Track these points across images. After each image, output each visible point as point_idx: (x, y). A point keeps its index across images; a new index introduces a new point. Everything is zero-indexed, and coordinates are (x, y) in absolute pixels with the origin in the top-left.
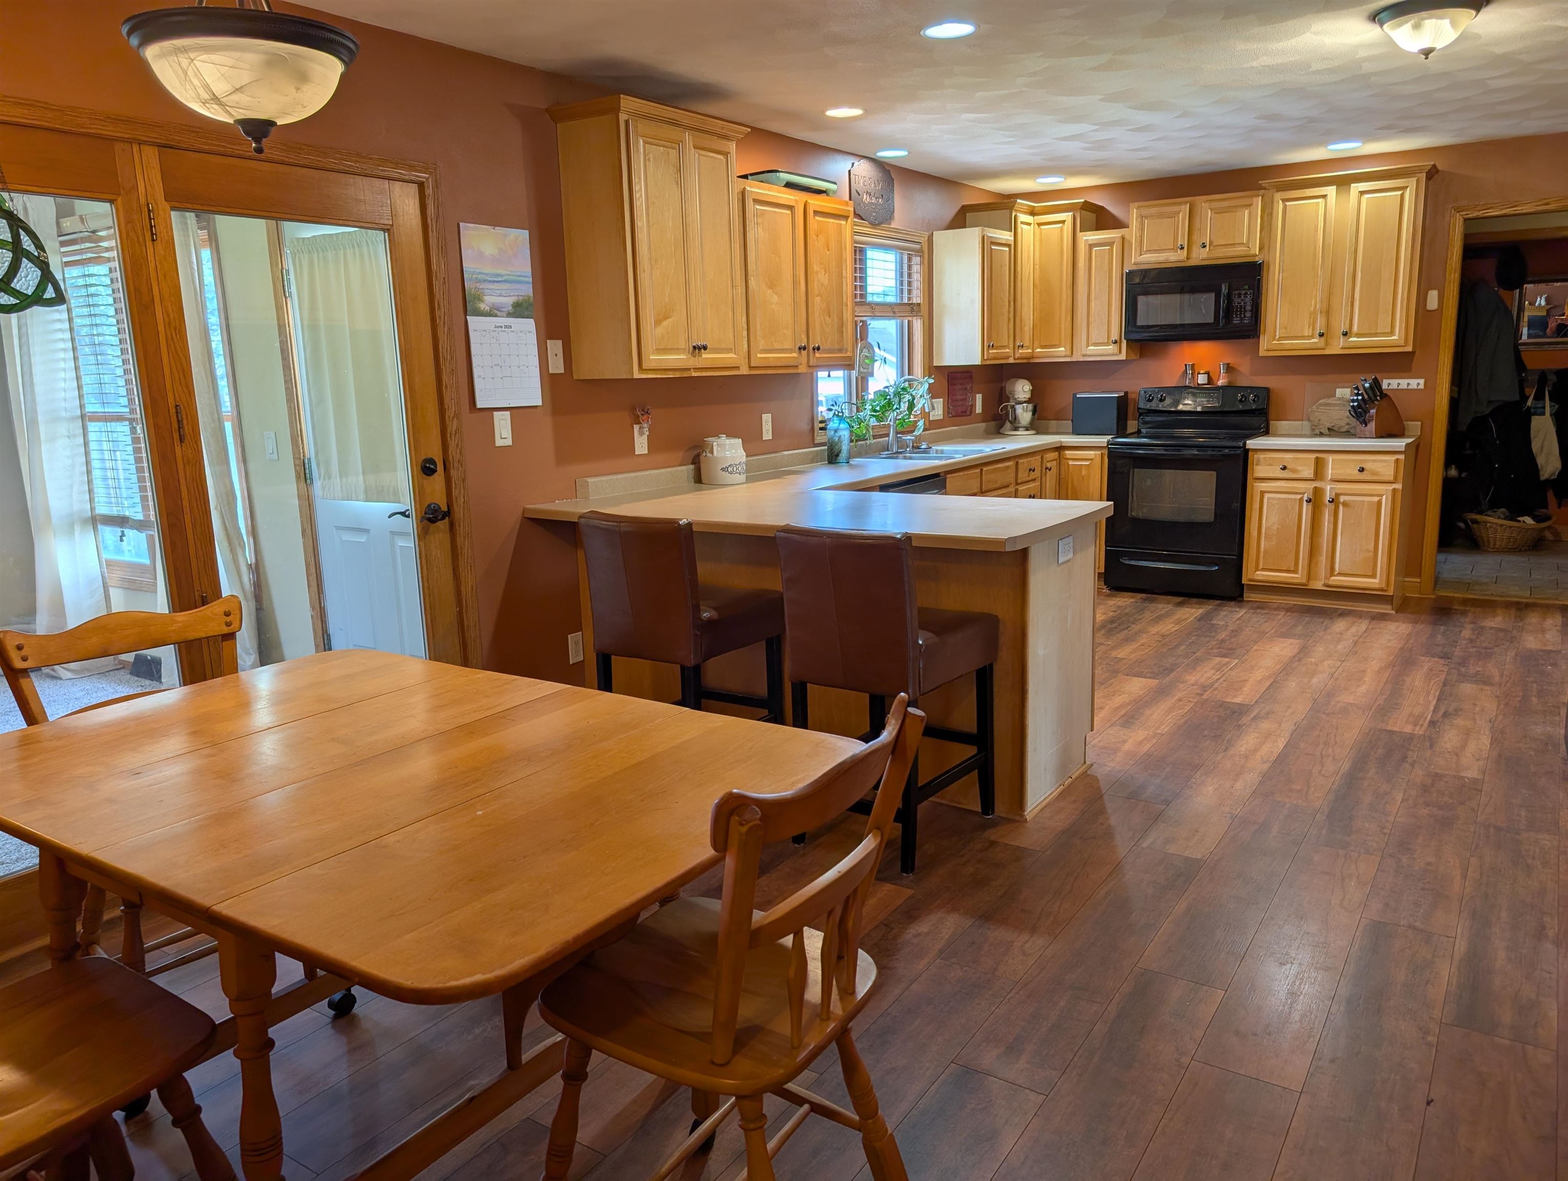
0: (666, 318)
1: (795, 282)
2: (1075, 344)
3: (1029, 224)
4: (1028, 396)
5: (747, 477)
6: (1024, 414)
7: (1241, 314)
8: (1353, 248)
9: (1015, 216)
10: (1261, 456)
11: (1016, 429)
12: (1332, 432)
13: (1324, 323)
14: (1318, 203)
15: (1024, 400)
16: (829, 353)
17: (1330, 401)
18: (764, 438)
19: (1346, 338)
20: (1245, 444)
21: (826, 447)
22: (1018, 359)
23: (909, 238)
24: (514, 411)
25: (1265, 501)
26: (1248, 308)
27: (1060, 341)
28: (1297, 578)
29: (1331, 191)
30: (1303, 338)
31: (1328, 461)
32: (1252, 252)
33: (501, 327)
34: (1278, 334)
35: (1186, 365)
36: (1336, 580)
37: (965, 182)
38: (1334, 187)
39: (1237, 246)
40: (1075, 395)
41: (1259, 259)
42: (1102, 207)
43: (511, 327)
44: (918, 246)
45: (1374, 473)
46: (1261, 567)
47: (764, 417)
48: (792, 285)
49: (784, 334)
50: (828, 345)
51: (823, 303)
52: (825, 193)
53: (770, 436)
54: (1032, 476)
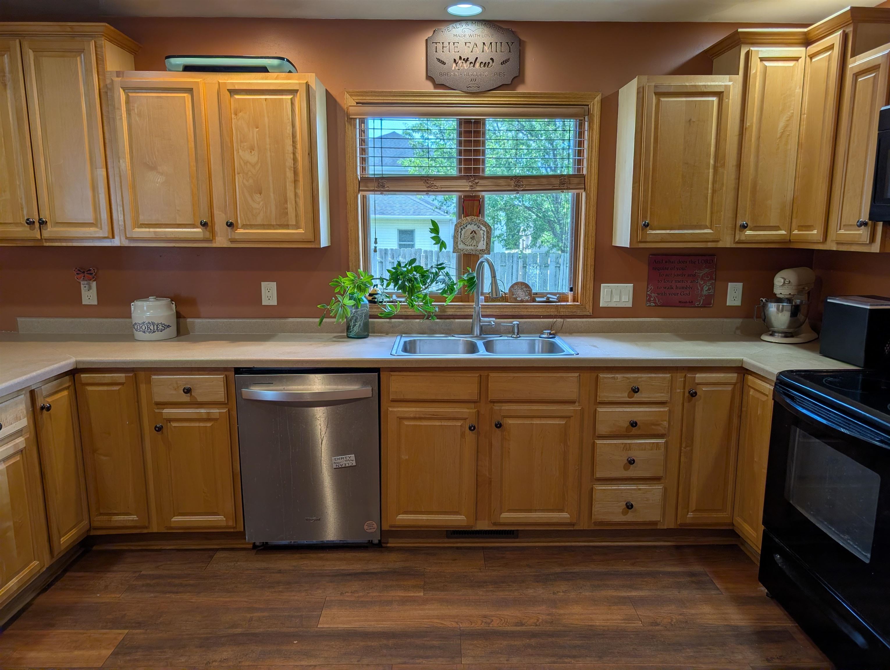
2: (830, 225)
3: (792, 59)
6: (779, 316)
9: (748, 53)
11: (771, 333)
15: (783, 296)
16: (263, 229)
18: (264, 304)
27: (814, 221)
47: (264, 285)
48: (193, 163)
49: (178, 210)
50: (259, 221)
51: (247, 181)
52: (263, 69)
53: (274, 302)
54: (637, 397)
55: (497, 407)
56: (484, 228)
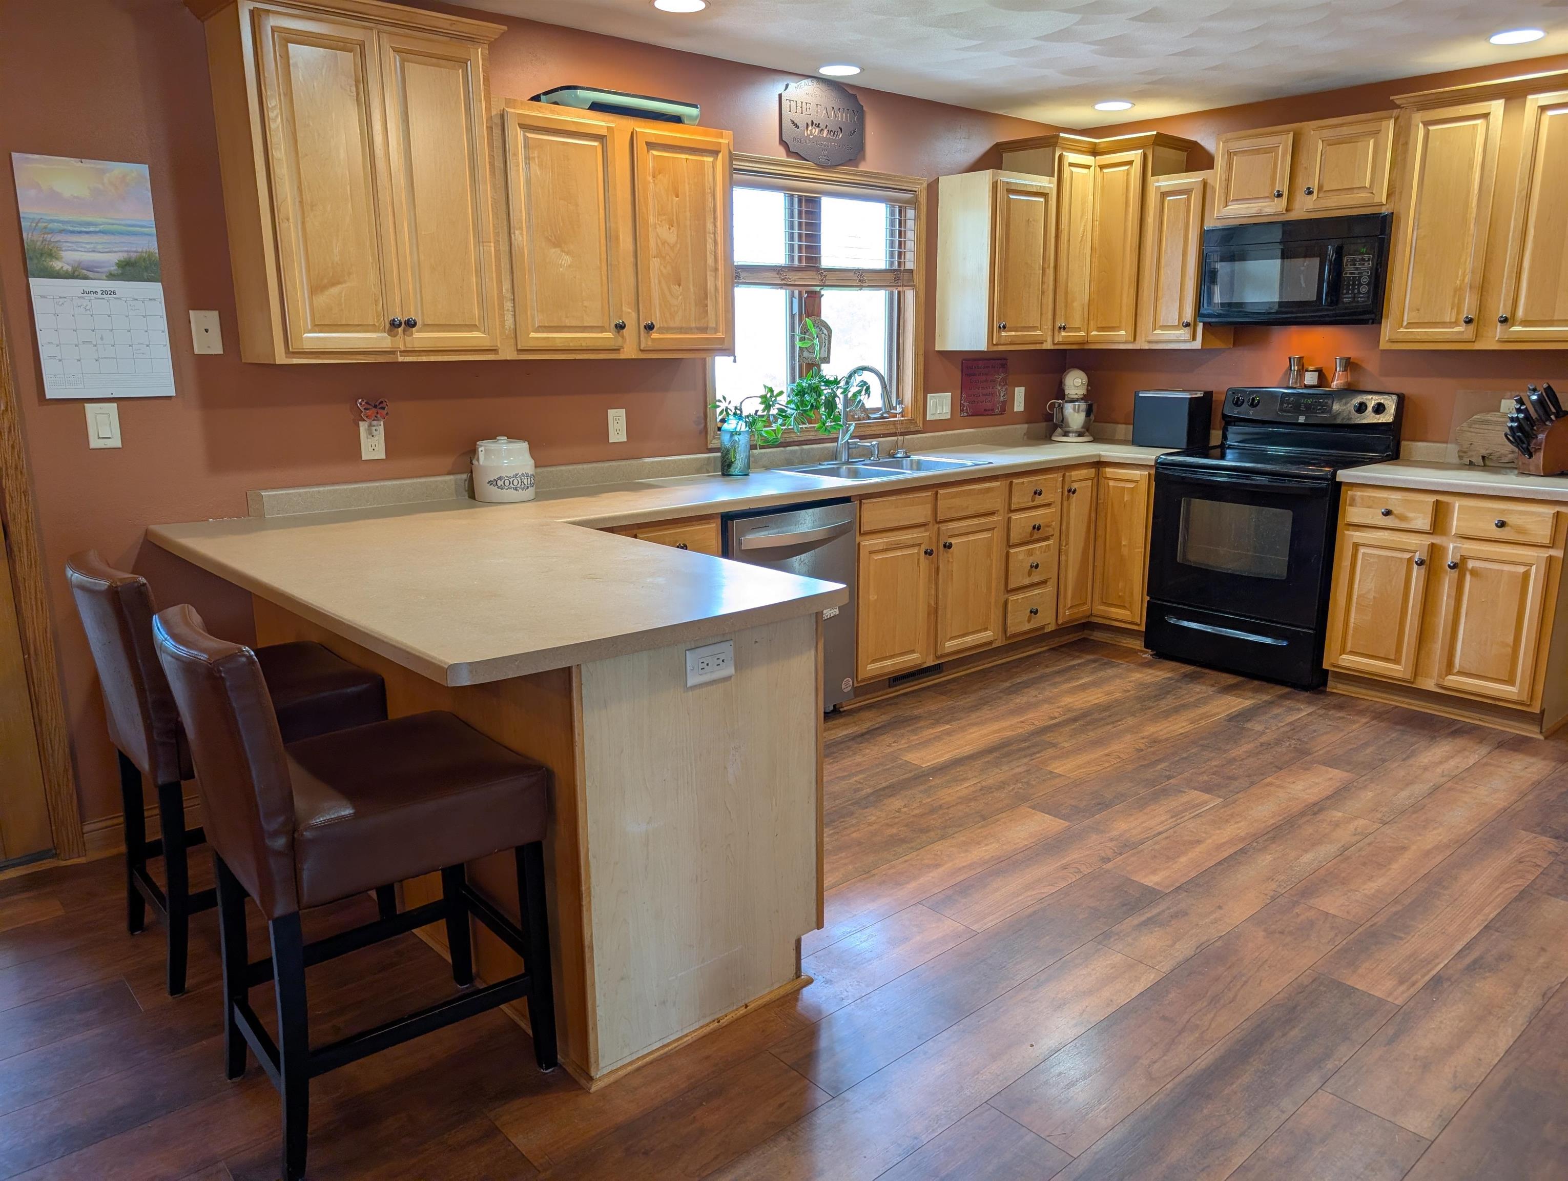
0: (333, 284)
1: (611, 238)
2: (1139, 324)
3: (1088, 167)
4: (1082, 392)
5: (536, 493)
6: (1075, 416)
7: (1353, 289)
8: (1524, 193)
9: (1060, 157)
10: (1358, 494)
11: (1066, 434)
12: (1486, 464)
13: (1475, 303)
14: (1475, 126)
15: (1076, 397)
16: (681, 333)
17: (1490, 417)
18: (611, 441)
19: (1505, 326)
20: (1334, 475)
21: (719, 454)
22: (1058, 344)
23: (890, 184)
24: (123, 403)
25: (1360, 556)
26: (1365, 280)
27: (1120, 322)
28: (1398, 670)
29: (1497, 107)
30: (1443, 324)
31: (1454, 507)
32: (1376, 200)
33: (96, 293)
34: (1405, 318)
35: (1290, 358)
36: (1454, 680)
37: (1000, 112)
38: (1501, 102)
39: (1355, 191)
40: (1136, 394)
41: (1385, 210)
42: (1196, 143)
43: (114, 292)
44: (908, 196)
45: (1520, 530)
46: (1348, 649)
47: (612, 413)
48: (603, 241)
49: (586, 307)
50: (677, 322)
51: (665, 267)
52: (677, 119)
53: (623, 438)
54: (1039, 500)
55: (943, 527)
56: (825, 332)
